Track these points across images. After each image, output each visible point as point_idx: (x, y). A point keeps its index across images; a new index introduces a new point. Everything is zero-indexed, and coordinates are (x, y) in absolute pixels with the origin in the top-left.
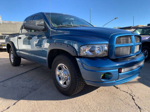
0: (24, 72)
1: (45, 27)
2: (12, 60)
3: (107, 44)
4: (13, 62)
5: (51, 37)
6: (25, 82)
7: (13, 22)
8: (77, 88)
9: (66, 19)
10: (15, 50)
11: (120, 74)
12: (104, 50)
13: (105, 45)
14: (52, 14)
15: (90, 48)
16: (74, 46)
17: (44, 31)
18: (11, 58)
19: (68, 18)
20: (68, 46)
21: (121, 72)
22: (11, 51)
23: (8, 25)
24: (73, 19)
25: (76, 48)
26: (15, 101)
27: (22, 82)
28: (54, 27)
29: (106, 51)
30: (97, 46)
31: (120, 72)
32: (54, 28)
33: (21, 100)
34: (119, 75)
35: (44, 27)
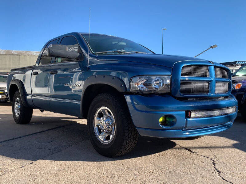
0: (38, 131)
1: (80, 54)
2: (16, 114)
3: (169, 75)
4: (17, 116)
5: (89, 68)
6: (43, 143)
7: (14, 52)
8: (125, 142)
9: (114, 43)
10: (25, 94)
11: (189, 119)
12: (165, 84)
13: (167, 76)
14: (92, 35)
15: (145, 80)
16: (123, 80)
17: (77, 60)
18: (15, 110)
19: (117, 42)
20: (113, 78)
21: (190, 117)
22: (16, 98)
23: (4, 56)
24: (125, 44)
25: (125, 82)
26: (31, 162)
27: (36, 143)
28: (94, 54)
29: (168, 85)
30: (154, 78)
31: (188, 116)
32: (95, 56)
33: (40, 160)
34: (187, 120)
35: (78, 54)
